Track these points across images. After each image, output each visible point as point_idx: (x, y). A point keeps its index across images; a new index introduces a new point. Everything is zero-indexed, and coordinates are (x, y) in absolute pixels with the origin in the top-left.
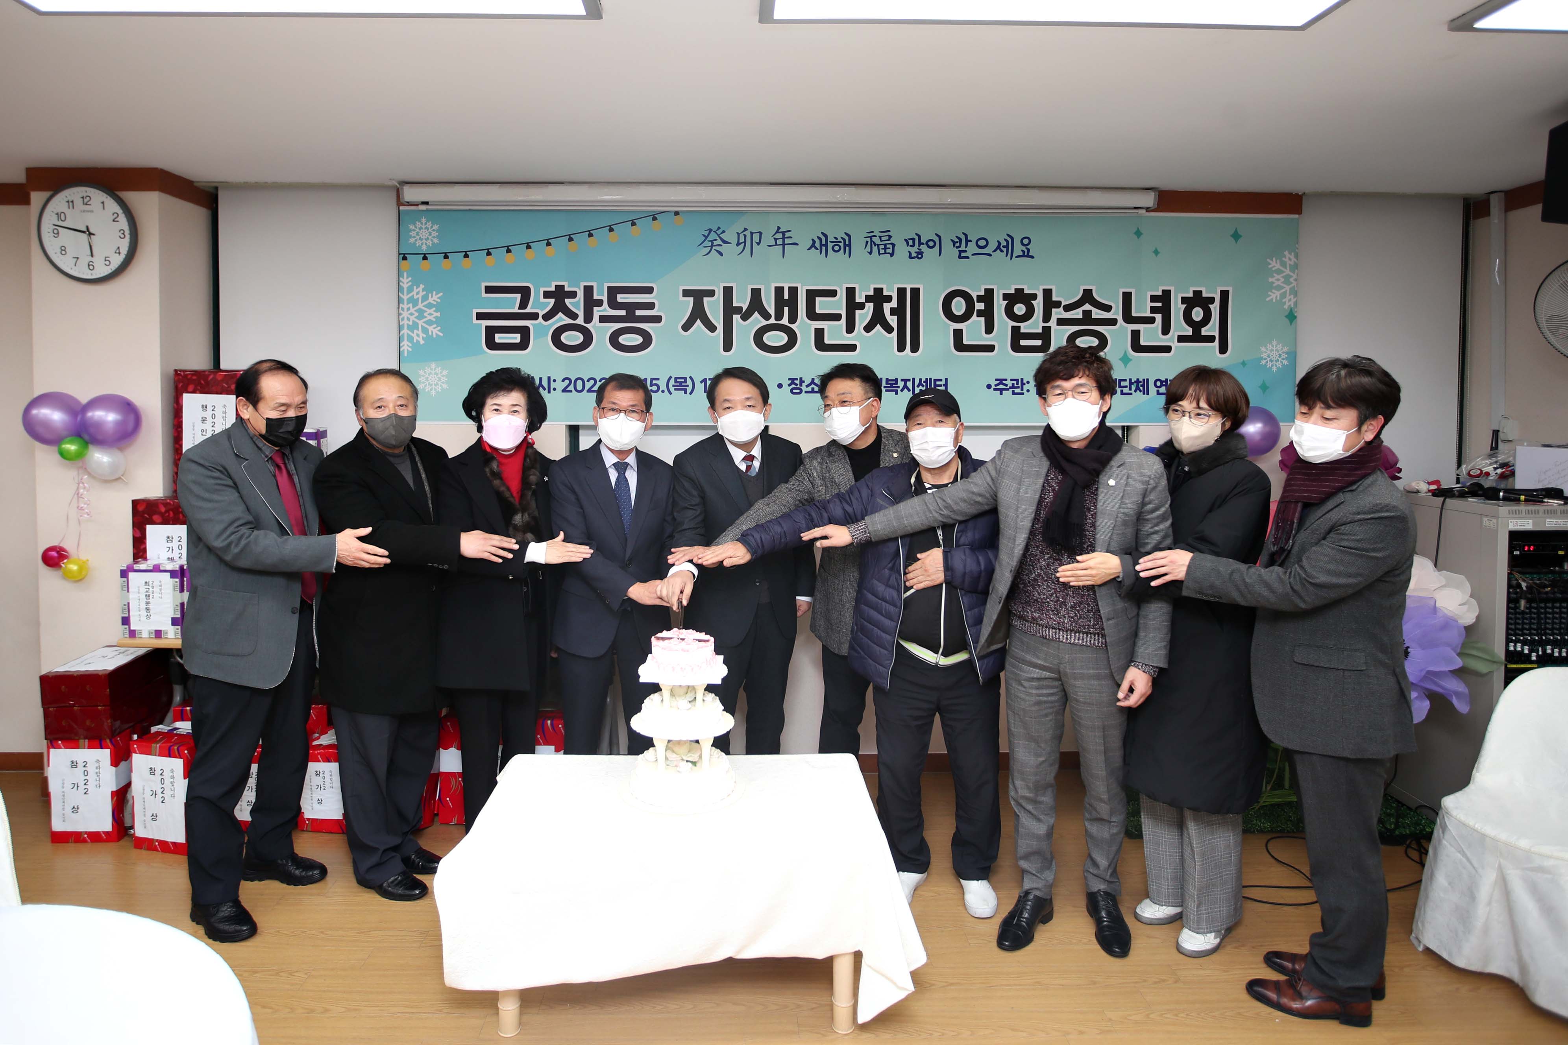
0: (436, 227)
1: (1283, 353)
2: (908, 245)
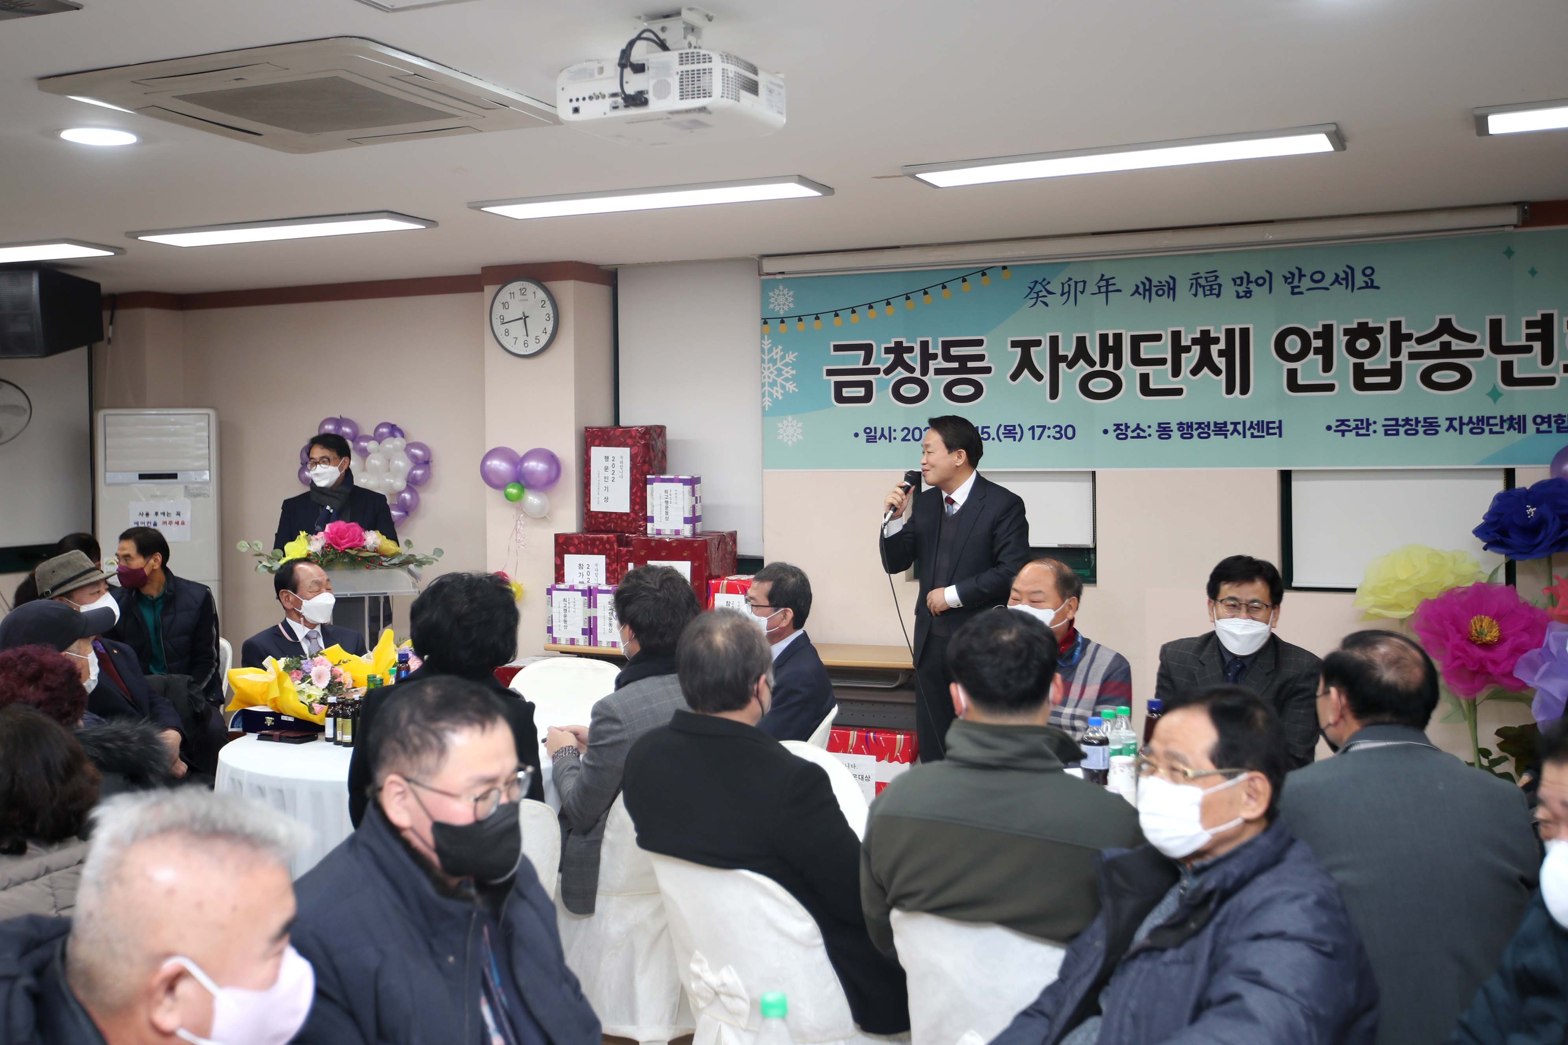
0: (791, 293)
2: (1235, 285)
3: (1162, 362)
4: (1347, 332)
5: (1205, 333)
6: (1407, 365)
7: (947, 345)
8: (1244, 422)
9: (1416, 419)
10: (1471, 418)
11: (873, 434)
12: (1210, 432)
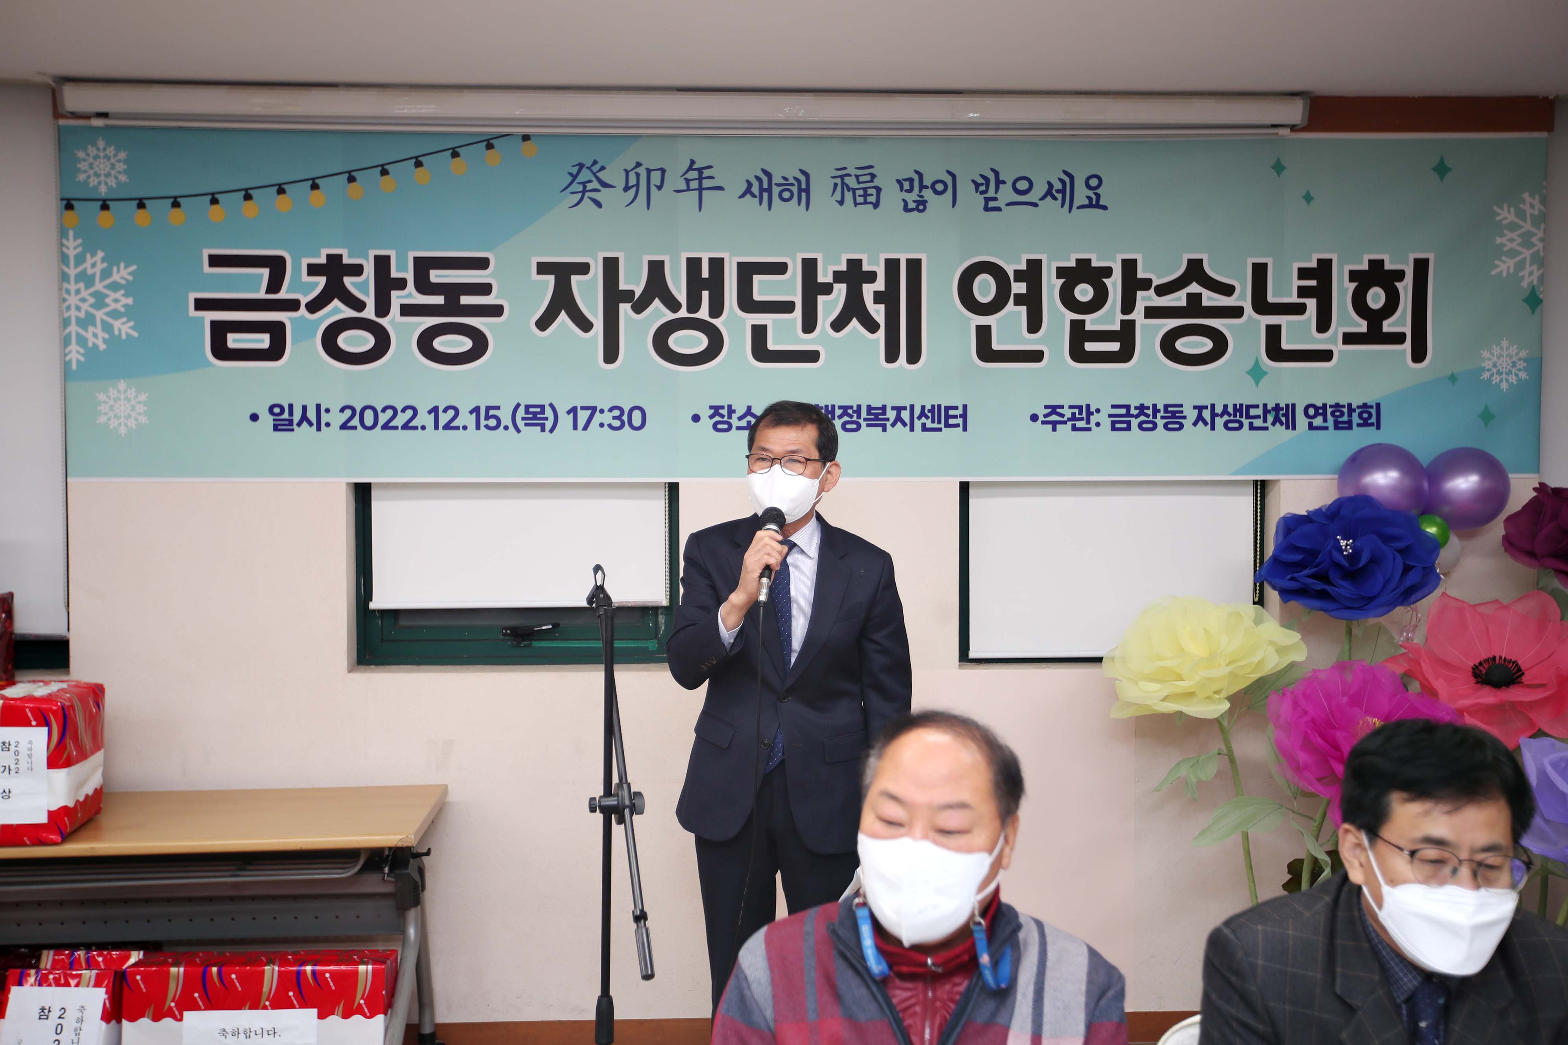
0: (122, 155)
1: (1520, 359)
2: (901, 190)
3: (787, 307)
4: (1061, 272)
5: (855, 264)
6: (1142, 325)
7: (423, 266)
8: (912, 407)
9: (1155, 406)
10: (1226, 407)
11: (286, 415)
12: (861, 421)
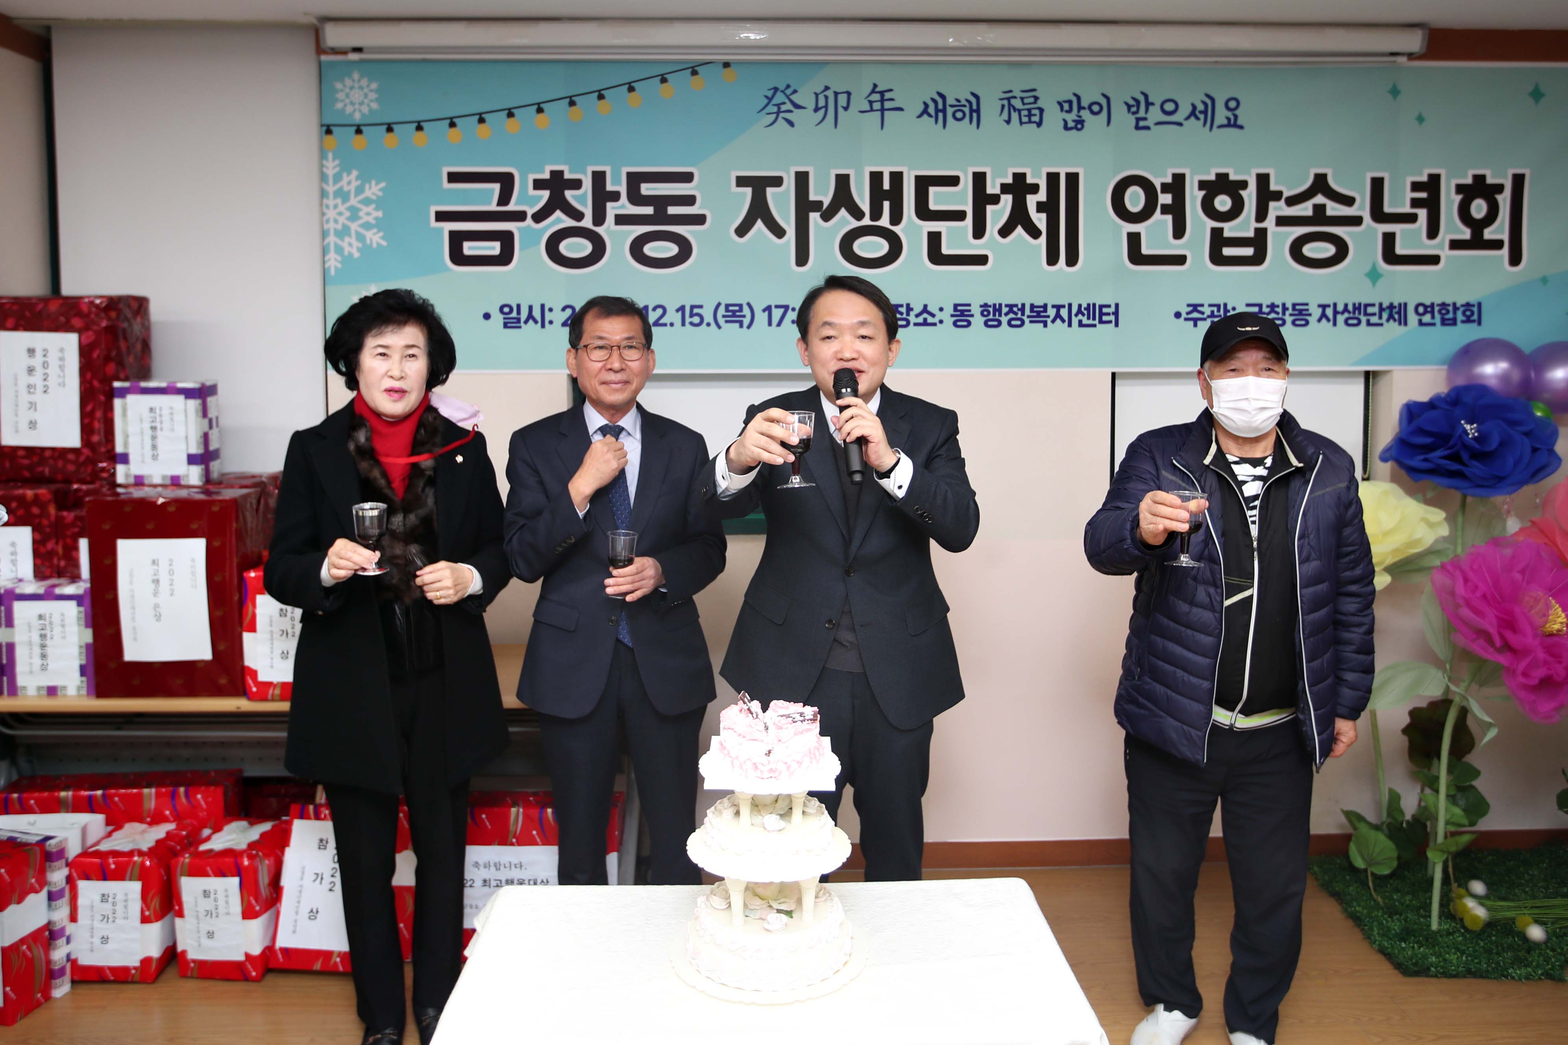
0: (374, 86)
2: (1062, 110)
3: (960, 216)
4: (1202, 185)
5: (1019, 177)
6: (1274, 233)
7: (635, 180)
8: (1070, 305)
9: (1284, 305)
10: (1346, 305)
11: (514, 314)
12: (1025, 318)
